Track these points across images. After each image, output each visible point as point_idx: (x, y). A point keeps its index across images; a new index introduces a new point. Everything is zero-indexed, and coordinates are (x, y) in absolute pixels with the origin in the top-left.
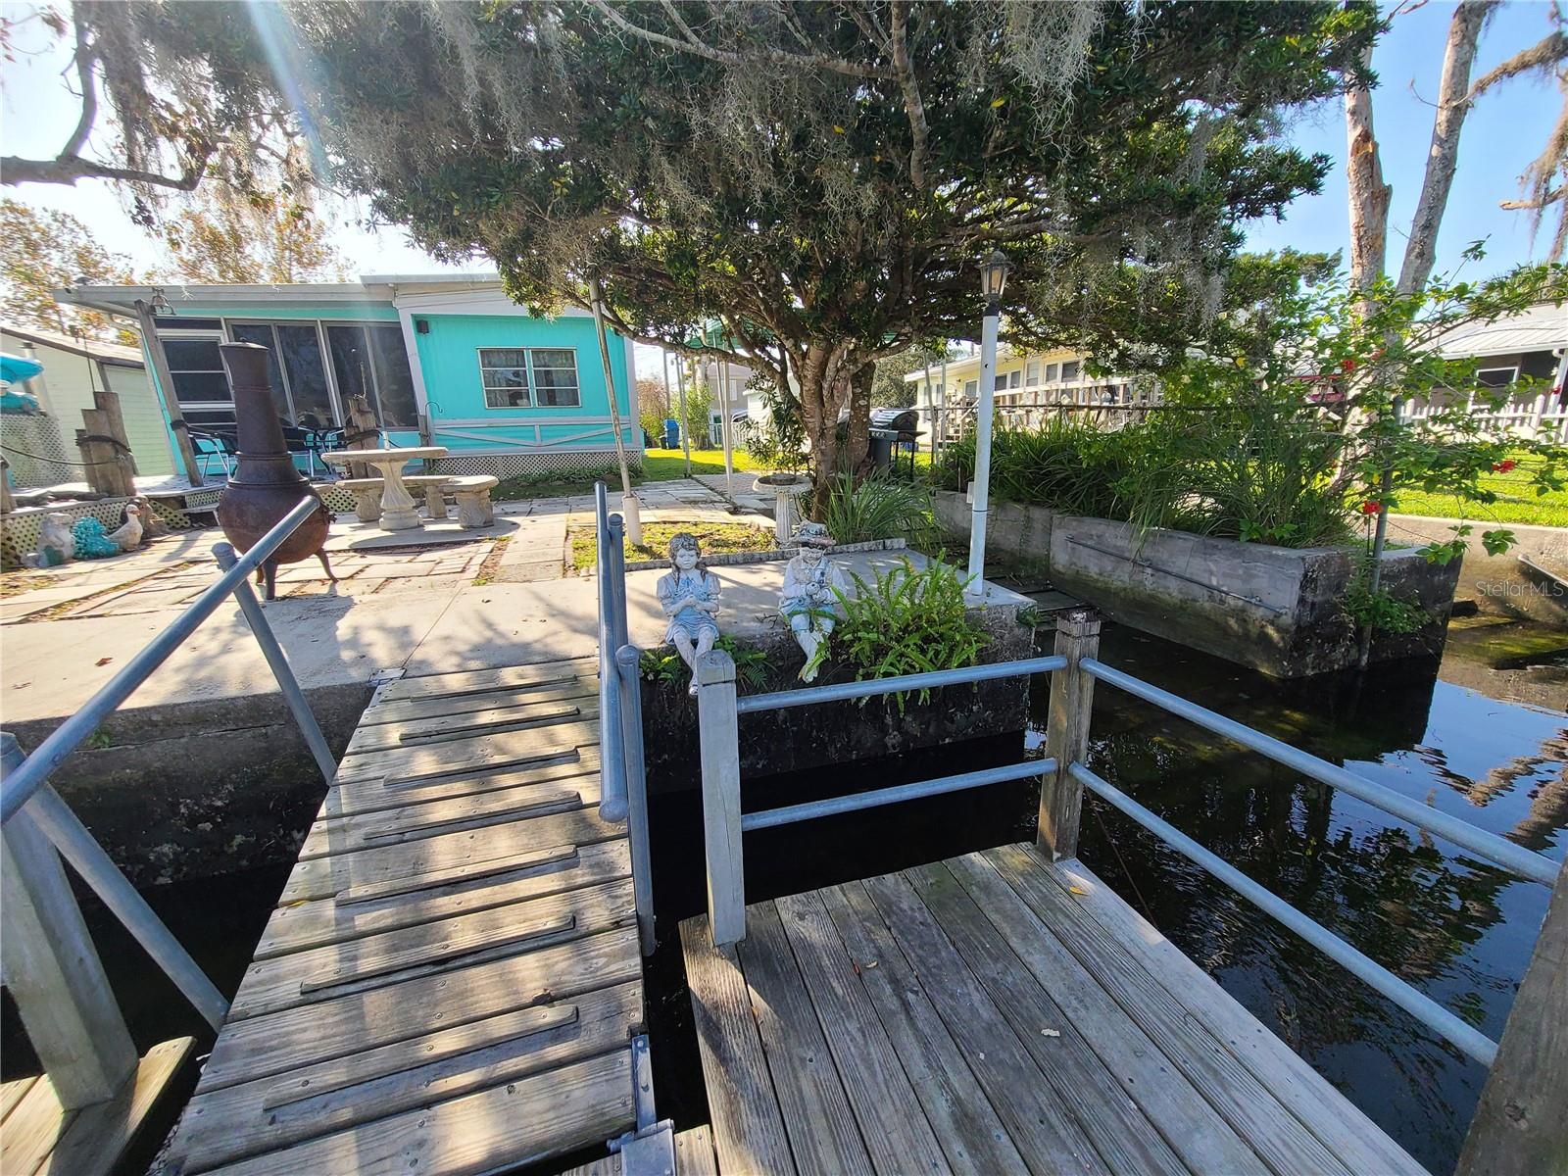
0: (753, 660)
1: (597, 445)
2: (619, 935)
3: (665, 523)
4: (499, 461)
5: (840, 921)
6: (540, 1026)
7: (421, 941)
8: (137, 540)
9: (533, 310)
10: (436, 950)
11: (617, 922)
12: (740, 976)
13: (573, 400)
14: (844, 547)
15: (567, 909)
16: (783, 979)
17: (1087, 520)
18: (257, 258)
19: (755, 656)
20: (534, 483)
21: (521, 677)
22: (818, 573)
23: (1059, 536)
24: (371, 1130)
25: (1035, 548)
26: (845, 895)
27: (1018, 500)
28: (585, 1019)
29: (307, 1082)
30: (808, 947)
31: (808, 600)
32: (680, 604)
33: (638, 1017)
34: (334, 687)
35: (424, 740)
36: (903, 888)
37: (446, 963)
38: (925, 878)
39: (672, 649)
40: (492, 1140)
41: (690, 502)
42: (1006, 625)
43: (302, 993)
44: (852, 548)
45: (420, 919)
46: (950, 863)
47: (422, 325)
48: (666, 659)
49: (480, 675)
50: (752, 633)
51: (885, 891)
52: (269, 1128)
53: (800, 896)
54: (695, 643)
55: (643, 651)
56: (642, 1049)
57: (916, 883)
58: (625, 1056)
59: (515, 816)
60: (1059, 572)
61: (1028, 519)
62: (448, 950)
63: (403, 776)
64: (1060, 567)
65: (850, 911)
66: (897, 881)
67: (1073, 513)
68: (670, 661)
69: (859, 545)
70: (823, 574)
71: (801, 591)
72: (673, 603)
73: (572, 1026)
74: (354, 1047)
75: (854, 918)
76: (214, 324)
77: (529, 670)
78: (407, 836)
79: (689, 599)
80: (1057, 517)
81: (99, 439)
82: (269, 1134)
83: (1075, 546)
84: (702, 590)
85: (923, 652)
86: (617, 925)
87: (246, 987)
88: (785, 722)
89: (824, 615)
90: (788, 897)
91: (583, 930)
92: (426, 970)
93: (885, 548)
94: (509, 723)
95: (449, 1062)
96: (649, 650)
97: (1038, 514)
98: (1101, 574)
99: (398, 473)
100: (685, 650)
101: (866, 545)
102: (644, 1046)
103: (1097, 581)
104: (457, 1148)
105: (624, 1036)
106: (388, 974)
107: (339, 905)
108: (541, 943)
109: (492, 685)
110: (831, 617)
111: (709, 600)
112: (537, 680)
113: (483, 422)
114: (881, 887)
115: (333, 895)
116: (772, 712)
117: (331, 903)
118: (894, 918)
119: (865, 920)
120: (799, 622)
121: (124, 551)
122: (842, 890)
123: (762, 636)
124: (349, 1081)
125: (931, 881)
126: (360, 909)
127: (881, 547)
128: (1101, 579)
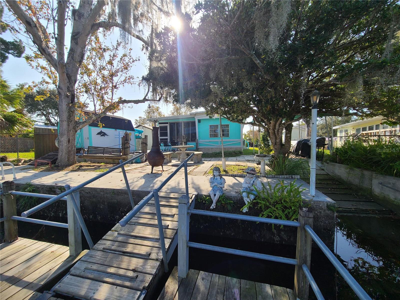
0: (229, 203)
1: (232, 146)
2: (156, 262)
3: (236, 165)
4: (210, 149)
5: (212, 285)
6: (129, 276)
7: (124, 247)
8: (144, 160)
9: (210, 117)
10: (124, 250)
11: (157, 259)
12: (177, 288)
13: (228, 135)
14: (278, 176)
15: (150, 251)
16: (187, 294)
17: (388, 177)
18: (183, 111)
19: (230, 202)
20: (216, 154)
21: (174, 196)
22: (252, 181)
23: (375, 182)
24: (94, 282)
25: (366, 185)
26: (219, 279)
27: (359, 168)
28: (138, 279)
29: (91, 266)
30: (198, 289)
31: (249, 189)
32: (214, 184)
33: (147, 285)
34: (145, 191)
35: (150, 205)
36: (237, 285)
37: (125, 253)
38: (246, 285)
39: (209, 196)
40: (107, 297)
41: (248, 161)
42: (322, 209)
43: (103, 249)
44: (281, 176)
45: (126, 242)
46: (258, 284)
47: (199, 121)
48: (208, 198)
49: (168, 194)
50: (232, 195)
51: (231, 283)
52: (83, 272)
53: (207, 273)
54: (215, 195)
55: (203, 195)
56: (144, 294)
57: (242, 285)
58: (139, 293)
59: (155, 226)
60: (376, 196)
61: (363, 174)
62: (126, 251)
63: (142, 211)
64: (377, 194)
65: (217, 284)
66: (236, 282)
67: (382, 174)
68: (208, 199)
69: (283, 176)
70: (253, 182)
71: (246, 186)
72: (212, 184)
73: (134, 280)
74: (102, 263)
75: (216, 287)
76: (167, 123)
77: (176, 194)
78: (136, 224)
79: (216, 184)
80: (374, 175)
81: (144, 143)
82: (82, 274)
83: (383, 186)
84: (220, 182)
85: (283, 211)
86: (157, 260)
87: (98, 244)
88: (240, 223)
89: (252, 194)
90: (204, 272)
91: (150, 258)
92: (121, 253)
93: (292, 178)
94: (166, 205)
95: (112, 275)
96: (204, 195)
97: (366, 173)
98: (395, 199)
99: (184, 150)
100: (212, 196)
101: (285, 176)
102: (145, 293)
103: (394, 201)
104: (101, 295)
105: (141, 288)
106: (116, 251)
107: (118, 234)
108: (141, 257)
109: (168, 196)
110: (254, 195)
111: (222, 185)
112: (177, 197)
113: (208, 141)
114: (230, 281)
115: (118, 231)
116: (236, 220)
117: (117, 233)
118: (228, 293)
119: (219, 289)
120: (244, 194)
121: (142, 162)
122: (219, 277)
123: (234, 197)
124: (97, 270)
125: (247, 287)
126: (120, 236)
127: (291, 177)
128: (396, 201)
